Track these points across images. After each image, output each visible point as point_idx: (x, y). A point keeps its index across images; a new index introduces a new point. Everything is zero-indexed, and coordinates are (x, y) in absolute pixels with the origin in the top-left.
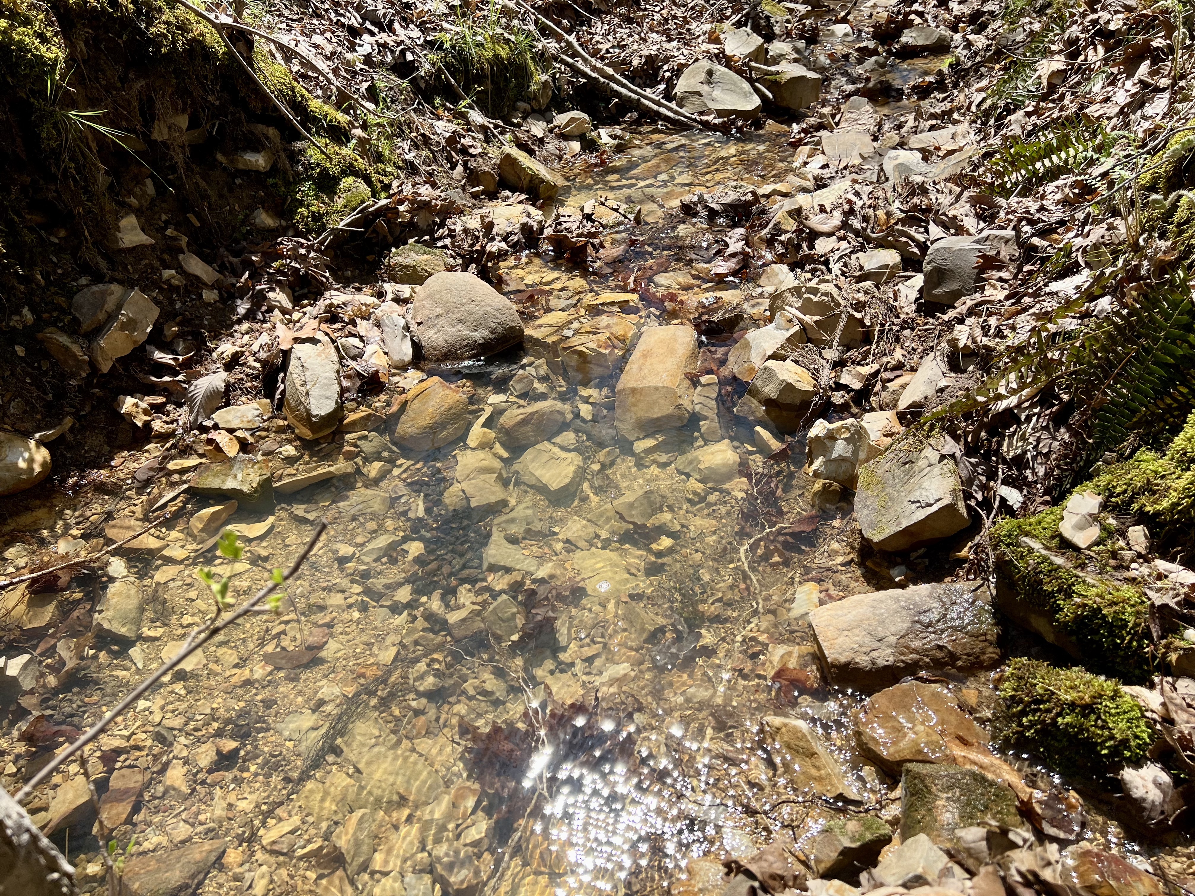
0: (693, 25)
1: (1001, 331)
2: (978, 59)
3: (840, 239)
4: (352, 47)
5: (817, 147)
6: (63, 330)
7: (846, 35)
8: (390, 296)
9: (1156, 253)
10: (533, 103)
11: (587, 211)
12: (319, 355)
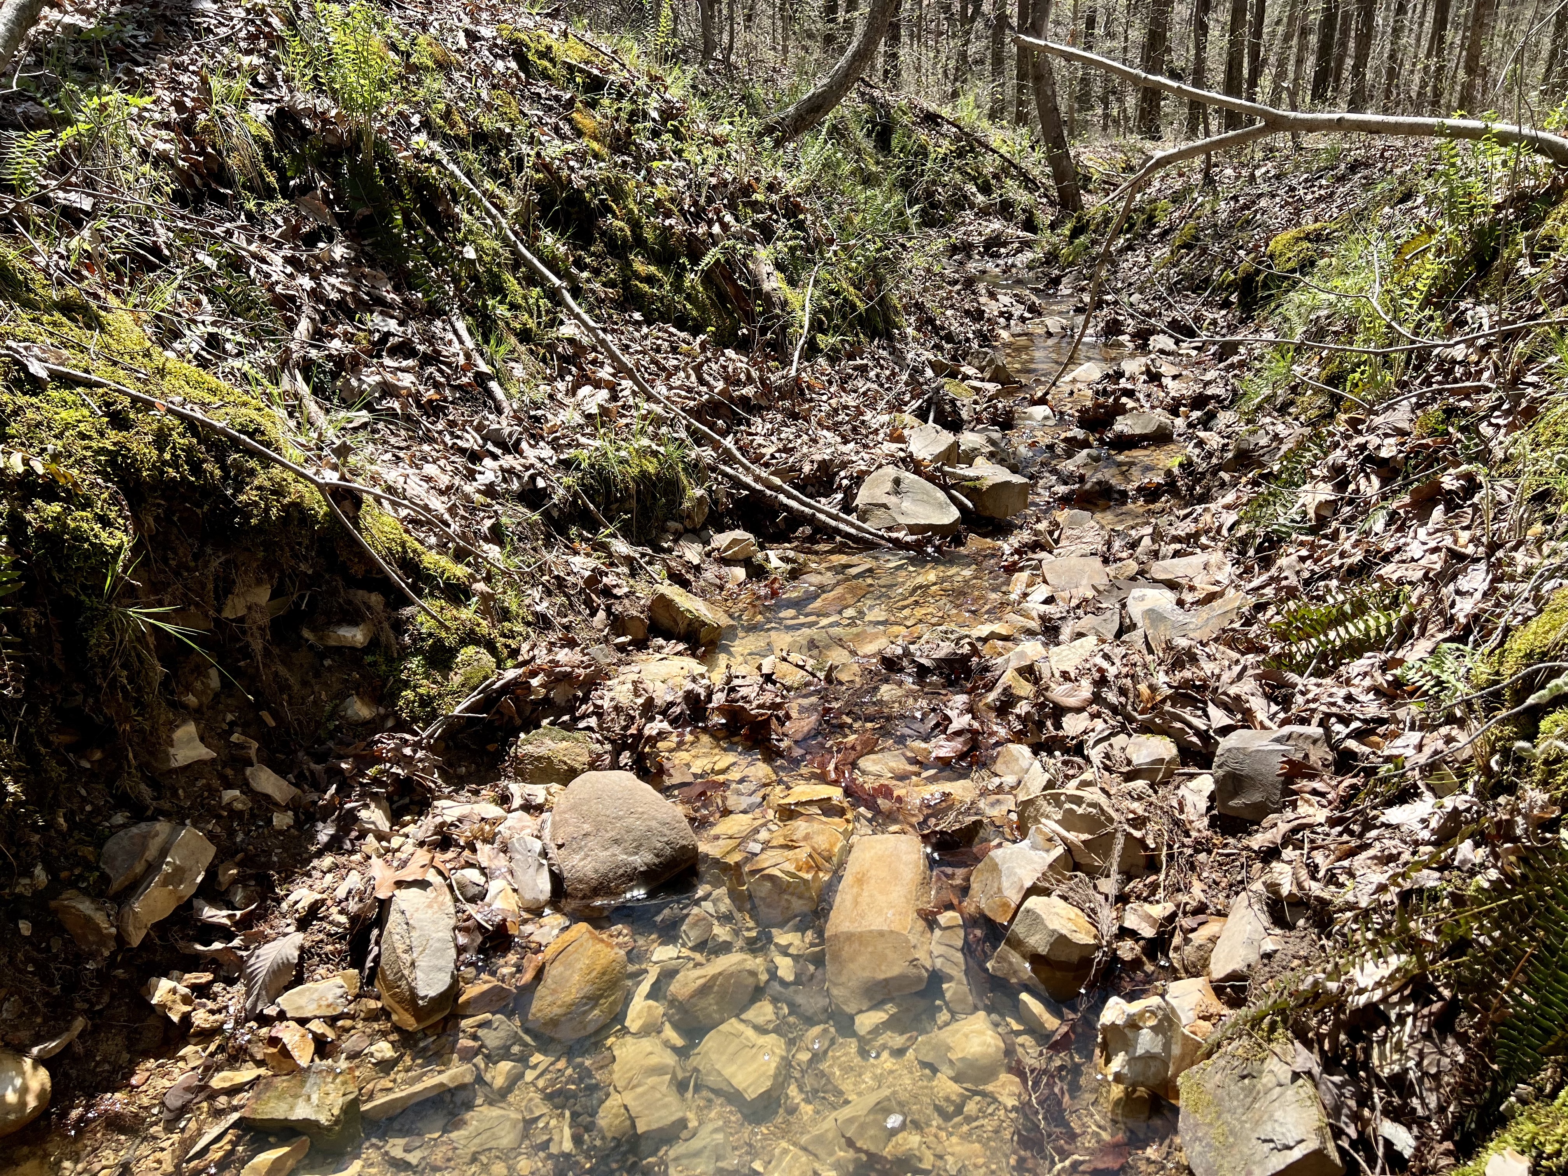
0: (868, 416)
1: (1334, 875)
2: (1214, 461)
3: (1093, 716)
4: (471, 476)
5: (1038, 574)
6: (85, 892)
7: (1046, 418)
8: (517, 802)
9: (1532, 808)
10: (687, 522)
11: (765, 670)
12: (430, 906)
